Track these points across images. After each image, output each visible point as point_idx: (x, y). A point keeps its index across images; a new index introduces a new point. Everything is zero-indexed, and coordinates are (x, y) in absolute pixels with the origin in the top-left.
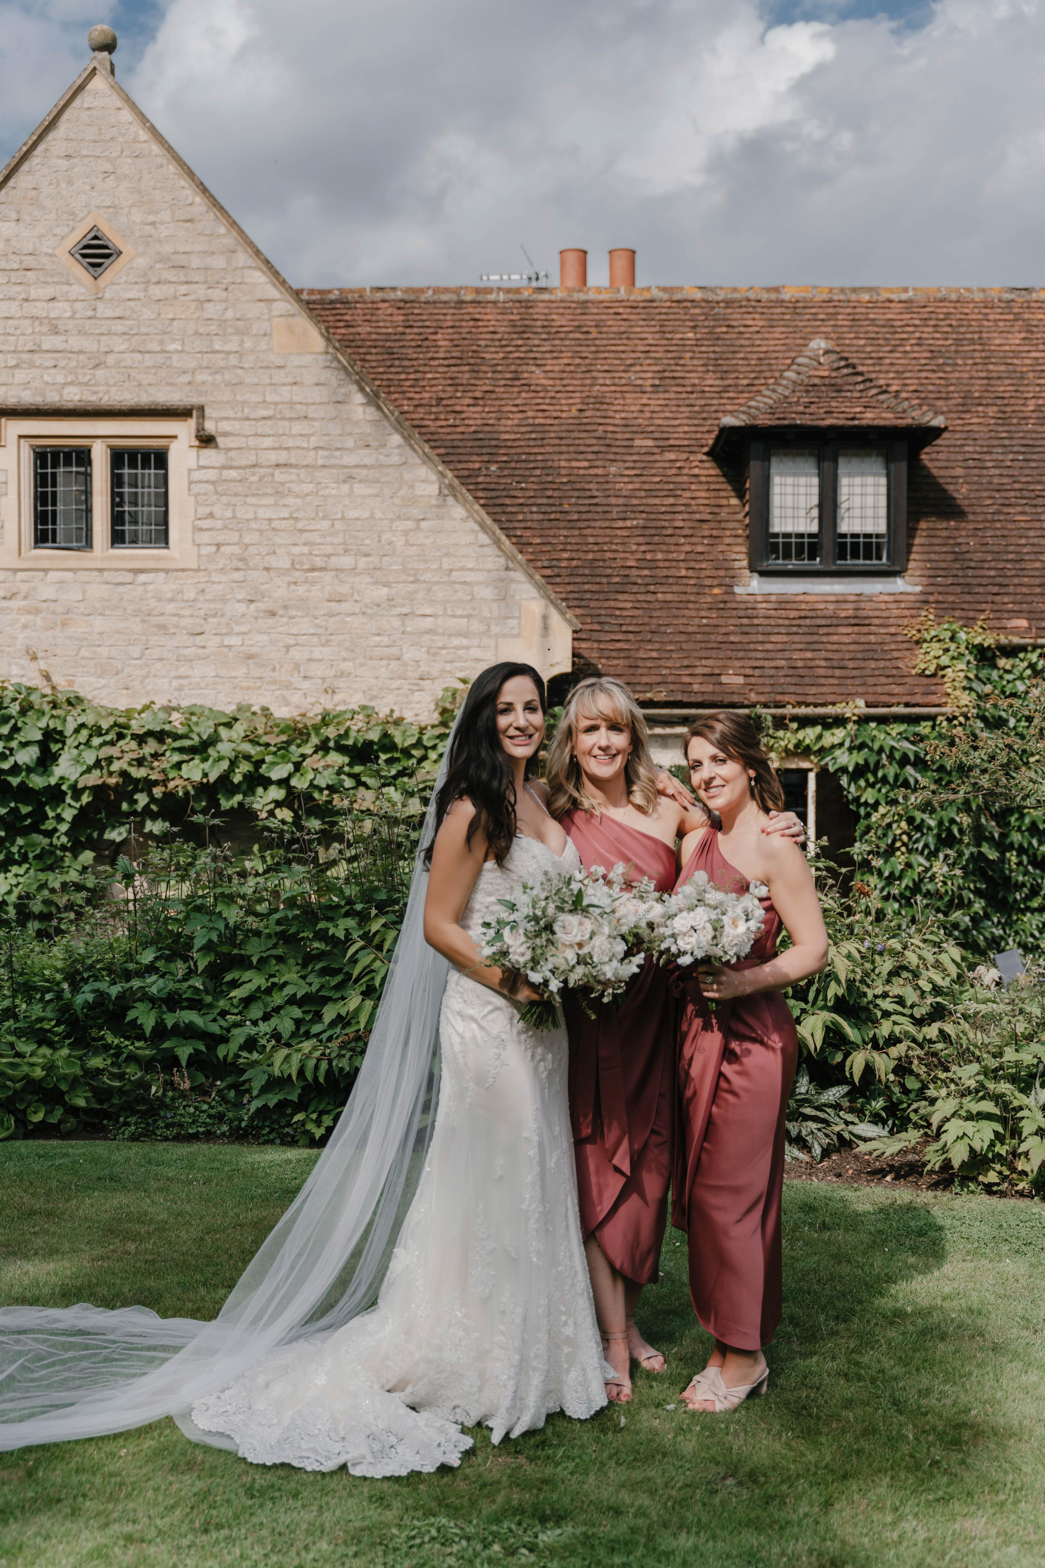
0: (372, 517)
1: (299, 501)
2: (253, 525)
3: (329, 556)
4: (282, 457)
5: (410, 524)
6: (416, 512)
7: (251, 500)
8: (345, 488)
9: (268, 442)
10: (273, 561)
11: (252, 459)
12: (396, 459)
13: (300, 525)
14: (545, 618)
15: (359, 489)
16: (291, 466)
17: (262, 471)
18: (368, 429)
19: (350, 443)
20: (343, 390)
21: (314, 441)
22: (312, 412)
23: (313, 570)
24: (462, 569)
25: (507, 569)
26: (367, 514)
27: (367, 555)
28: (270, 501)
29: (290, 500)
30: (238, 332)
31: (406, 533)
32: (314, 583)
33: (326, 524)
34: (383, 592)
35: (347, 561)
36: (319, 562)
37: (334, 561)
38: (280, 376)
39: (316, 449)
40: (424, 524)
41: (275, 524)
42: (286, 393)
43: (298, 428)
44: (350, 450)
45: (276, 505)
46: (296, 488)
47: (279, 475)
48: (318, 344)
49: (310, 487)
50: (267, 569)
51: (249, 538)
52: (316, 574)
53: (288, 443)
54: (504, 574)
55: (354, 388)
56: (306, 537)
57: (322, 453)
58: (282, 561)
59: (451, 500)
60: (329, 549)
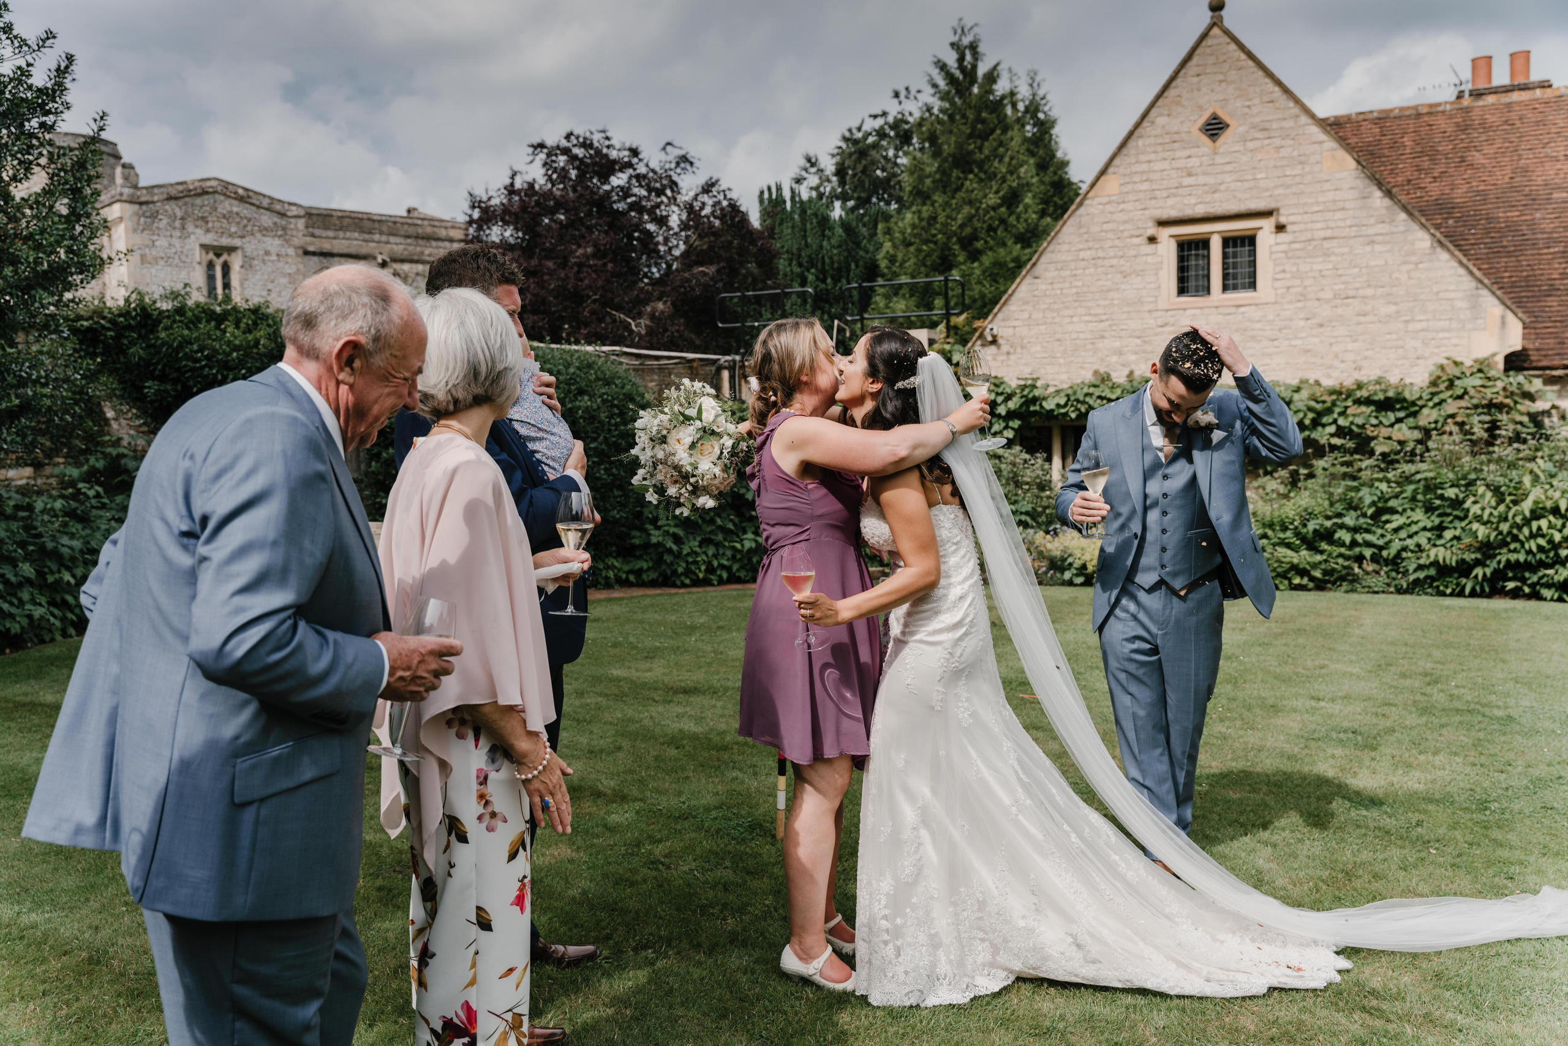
0: (1386, 263)
1: (1339, 258)
2: (1310, 274)
3: (1357, 289)
4: (1329, 233)
5: (1412, 266)
6: (1414, 259)
7: (1308, 260)
8: (1368, 248)
9: (1319, 225)
10: (1321, 295)
11: (1309, 236)
12: (1402, 228)
13: (1340, 272)
14: (1503, 317)
15: (1377, 248)
16: (1334, 238)
17: (1315, 243)
18: (1384, 212)
19: (1372, 221)
20: (1368, 190)
21: (1348, 222)
22: (1347, 205)
23: (1347, 298)
24: (1447, 291)
25: (1477, 288)
26: (1383, 262)
27: (1382, 287)
28: (1321, 259)
29: (1333, 258)
30: (1301, 163)
31: (1408, 272)
32: (1347, 305)
33: (1356, 270)
34: (1393, 308)
35: (1370, 292)
36: (1351, 293)
37: (1362, 292)
38: (1327, 186)
39: (1351, 226)
40: (1421, 266)
41: (1324, 273)
42: (1330, 196)
43: (1338, 215)
44: (1372, 225)
45: (1324, 261)
46: (1337, 251)
47: (1326, 244)
48: (1351, 163)
49: (1346, 250)
50: (1318, 300)
51: (1307, 282)
52: (1349, 300)
53: (1332, 225)
54: (1475, 292)
55: (1375, 188)
56: (1343, 279)
57: (1354, 229)
58: (1327, 294)
59: (1439, 250)
60: (1358, 285)
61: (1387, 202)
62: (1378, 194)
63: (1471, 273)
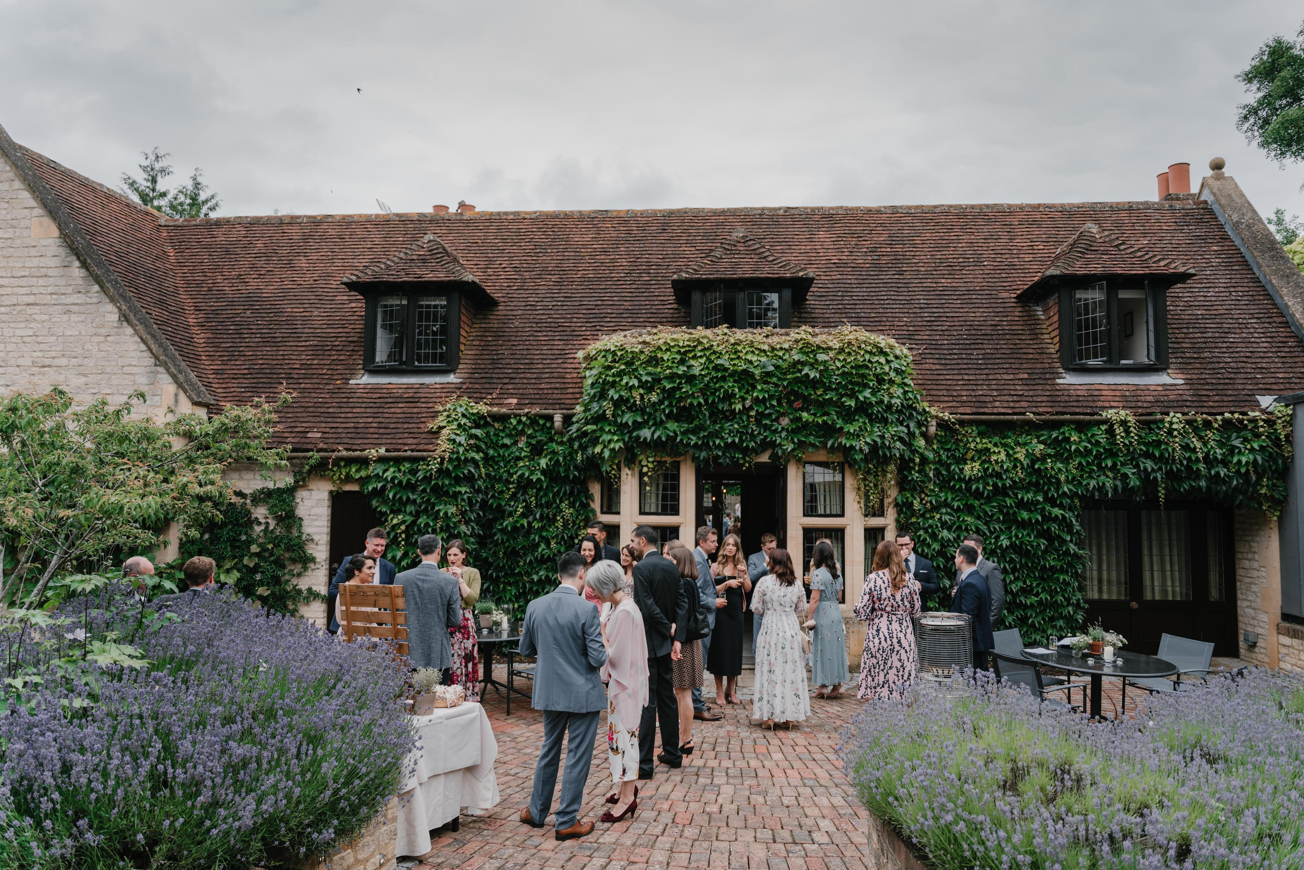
0: (80, 334)
1: (39, 326)
2: (13, 340)
3: (54, 358)
4: (31, 299)
5: (102, 339)
6: (104, 331)
7: (12, 325)
8: (65, 317)
9: (24, 291)
10: (21, 362)
11: (14, 301)
12: (95, 300)
13: (39, 340)
14: (176, 395)
15: (74, 318)
16: (36, 304)
17: (19, 308)
18: (80, 282)
19: (70, 290)
20: (68, 259)
21: (50, 290)
22: (50, 272)
23: (44, 367)
24: (130, 365)
25: (156, 365)
26: (77, 333)
27: (76, 357)
28: (23, 325)
29: (33, 325)
30: (13, 227)
31: (99, 343)
32: (44, 374)
33: (53, 338)
34: (84, 379)
35: (64, 361)
36: (47, 362)
37: (57, 362)
38: (33, 252)
39: (51, 294)
40: (109, 338)
41: (25, 339)
42: (36, 262)
43: (41, 282)
44: (71, 294)
45: (26, 327)
46: (37, 317)
47: (29, 310)
48: (55, 232)
49: (46, 317)
50: (18, 366)
51: (10, 347)
52: (46, 369)
53: (35, 291)
54: (153, 368)
55: (74, 258)
56: (42, 346)
57: (54, 296)
58: (27, 362)
59: (125, 323)
60: (53, 354)
61: (83, 273)
62: (77, 264)
63: (150, 349)
